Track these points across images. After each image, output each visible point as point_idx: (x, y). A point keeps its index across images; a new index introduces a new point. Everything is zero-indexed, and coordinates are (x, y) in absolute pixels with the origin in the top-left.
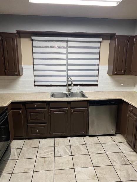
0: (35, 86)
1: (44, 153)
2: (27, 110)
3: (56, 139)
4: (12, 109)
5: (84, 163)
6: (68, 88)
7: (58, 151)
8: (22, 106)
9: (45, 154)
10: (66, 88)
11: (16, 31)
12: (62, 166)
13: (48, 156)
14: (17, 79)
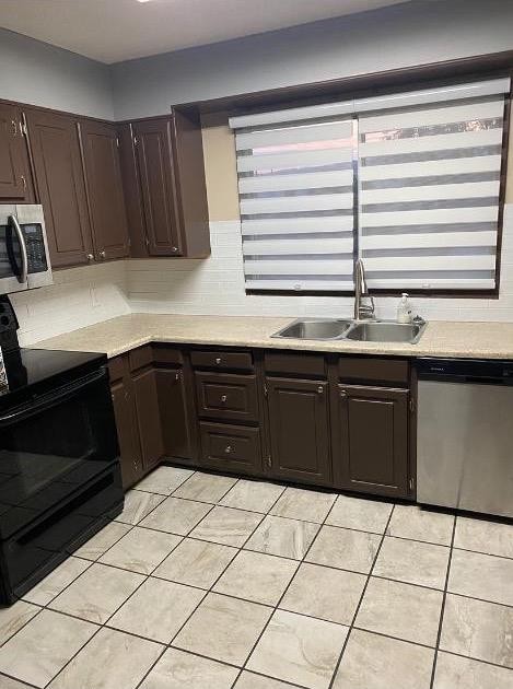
0: (250, 292)
1: (216, 528)
2: (197, 372)
3: (291, 490)
4: (154, 364)
5: (324, 601)
6: (358, 303)
7: (266, 534)
8: (181, 358)
9: (219, 533)
10: (351, 300)
11: (172, 107)
12: (242, 588)
13: (224, 541)
14: (194, 269)
